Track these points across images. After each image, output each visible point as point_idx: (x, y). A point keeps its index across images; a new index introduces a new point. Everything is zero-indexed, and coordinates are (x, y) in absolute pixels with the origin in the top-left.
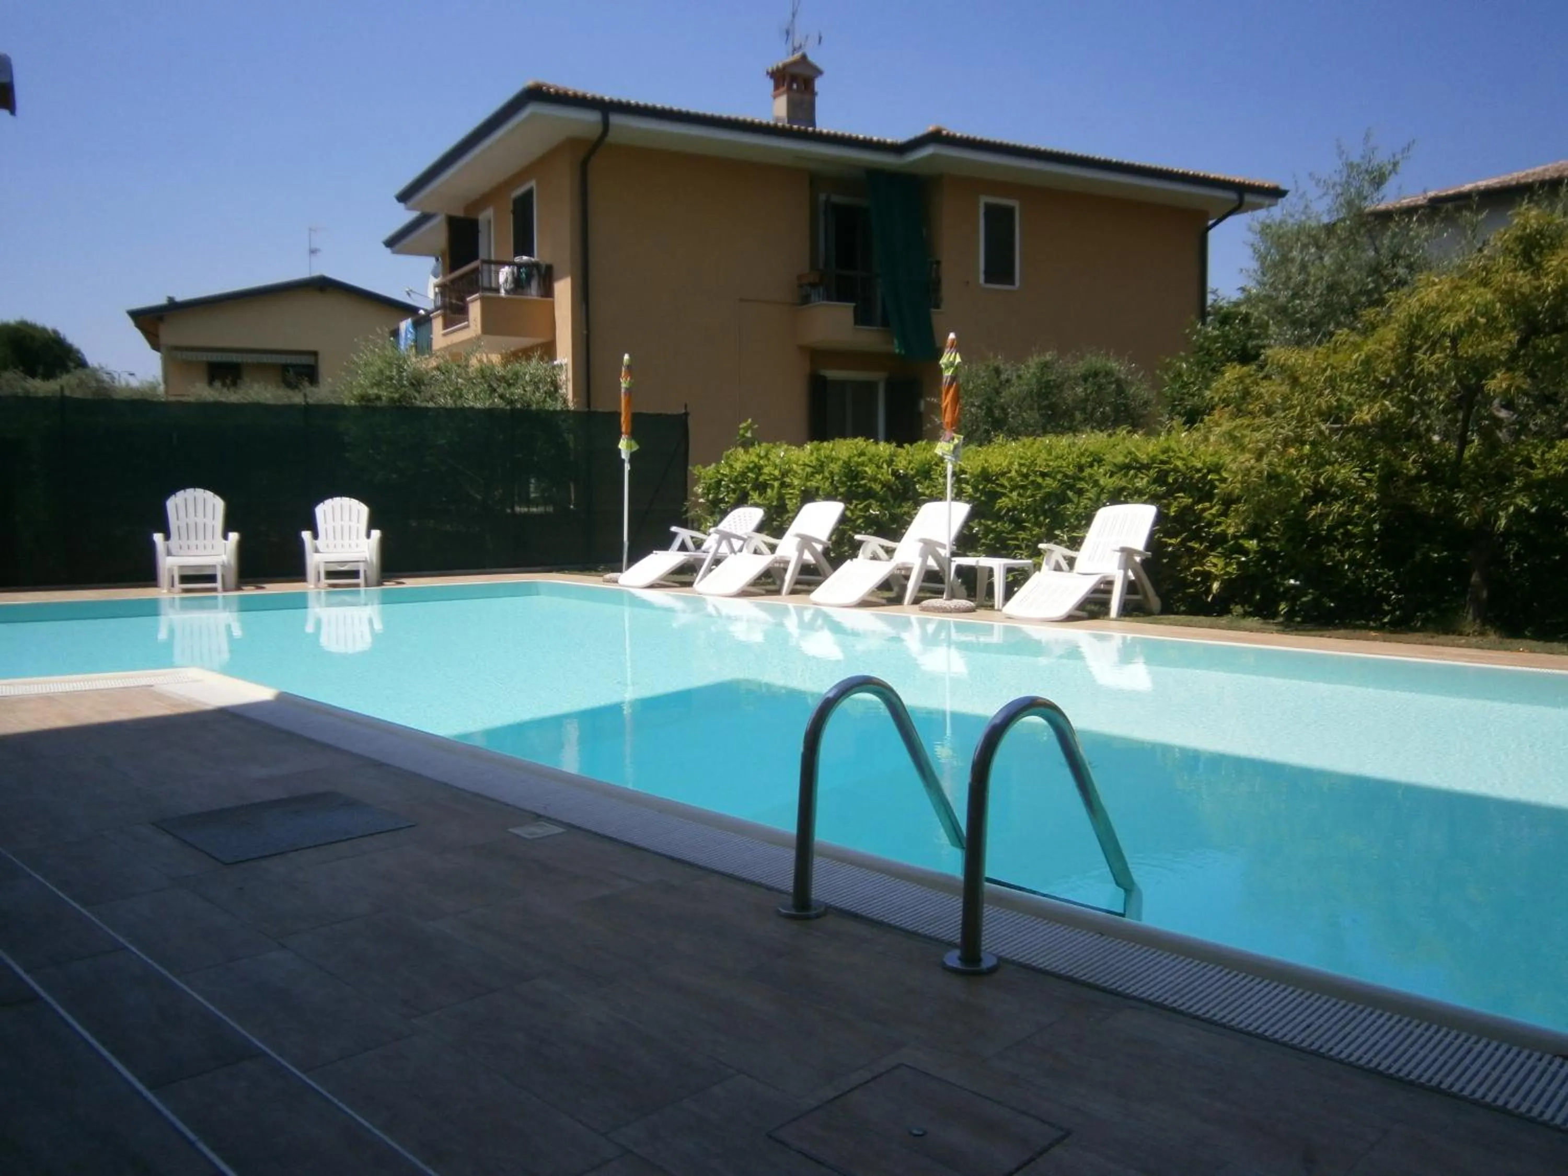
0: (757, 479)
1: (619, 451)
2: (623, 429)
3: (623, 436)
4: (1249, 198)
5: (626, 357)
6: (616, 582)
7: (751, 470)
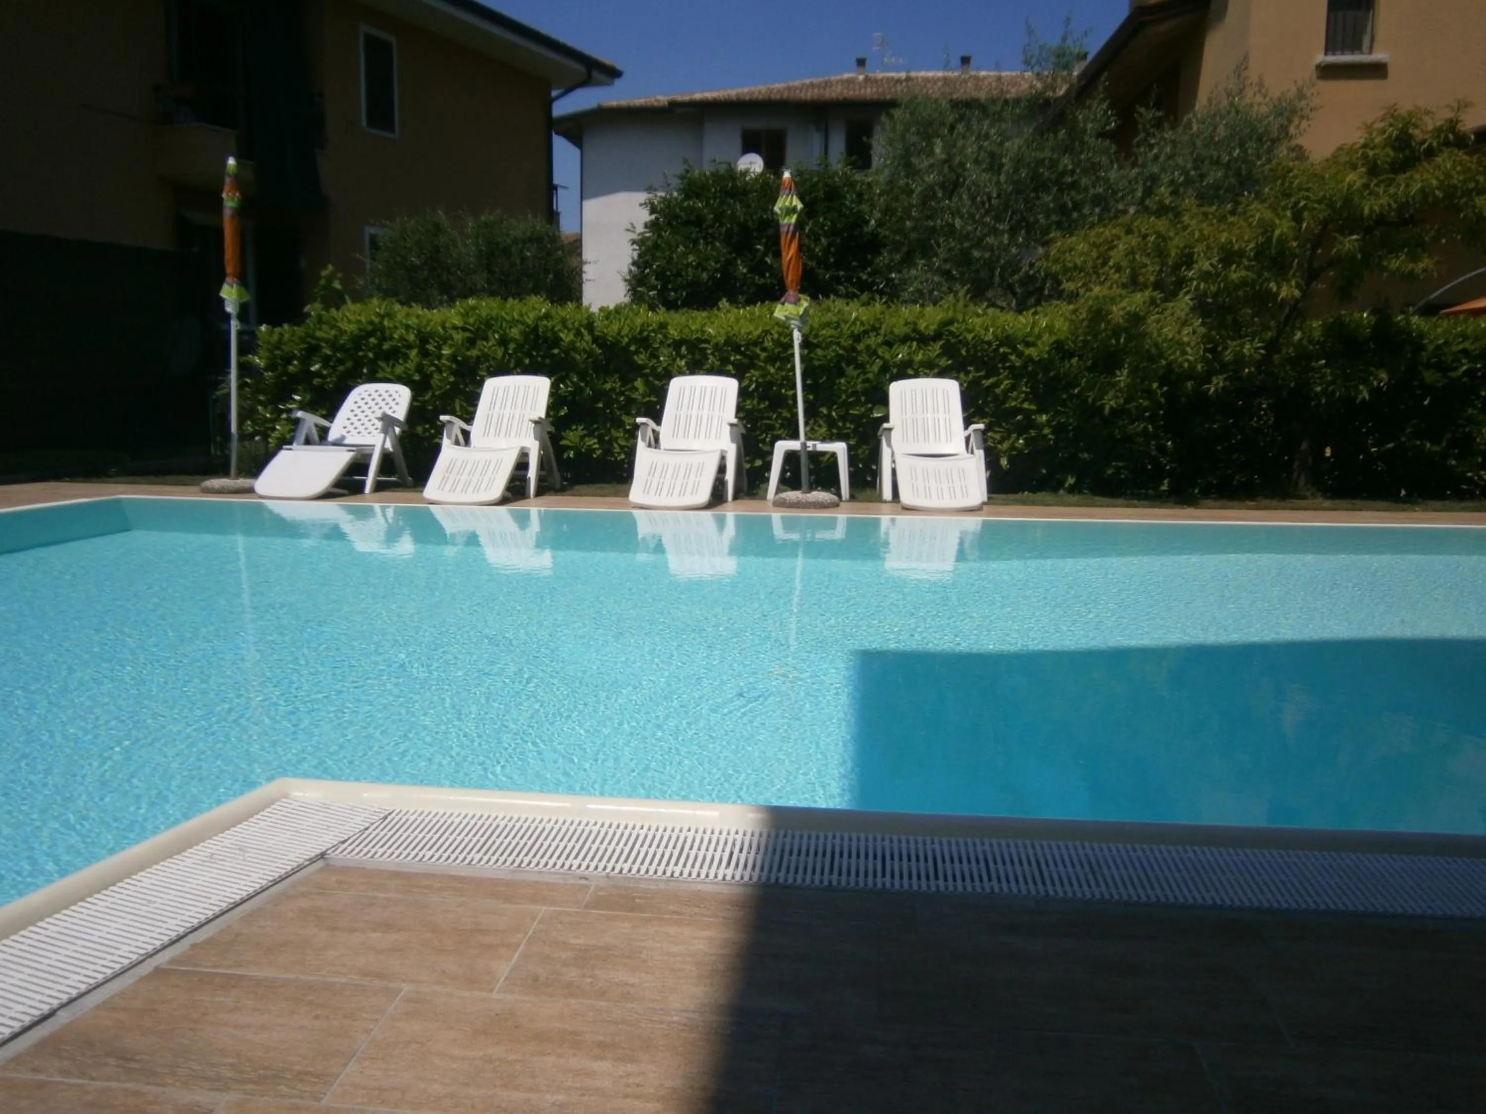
0: (379, 345)
1: (222, 301)
2: (229, 269)
3: (228, 279)
4: (596, 74)
5: (231, 161)
6: (251, 491)
7: (371, 334)
